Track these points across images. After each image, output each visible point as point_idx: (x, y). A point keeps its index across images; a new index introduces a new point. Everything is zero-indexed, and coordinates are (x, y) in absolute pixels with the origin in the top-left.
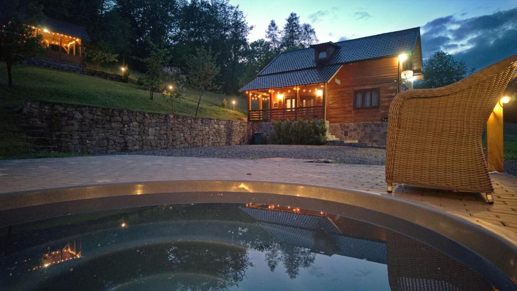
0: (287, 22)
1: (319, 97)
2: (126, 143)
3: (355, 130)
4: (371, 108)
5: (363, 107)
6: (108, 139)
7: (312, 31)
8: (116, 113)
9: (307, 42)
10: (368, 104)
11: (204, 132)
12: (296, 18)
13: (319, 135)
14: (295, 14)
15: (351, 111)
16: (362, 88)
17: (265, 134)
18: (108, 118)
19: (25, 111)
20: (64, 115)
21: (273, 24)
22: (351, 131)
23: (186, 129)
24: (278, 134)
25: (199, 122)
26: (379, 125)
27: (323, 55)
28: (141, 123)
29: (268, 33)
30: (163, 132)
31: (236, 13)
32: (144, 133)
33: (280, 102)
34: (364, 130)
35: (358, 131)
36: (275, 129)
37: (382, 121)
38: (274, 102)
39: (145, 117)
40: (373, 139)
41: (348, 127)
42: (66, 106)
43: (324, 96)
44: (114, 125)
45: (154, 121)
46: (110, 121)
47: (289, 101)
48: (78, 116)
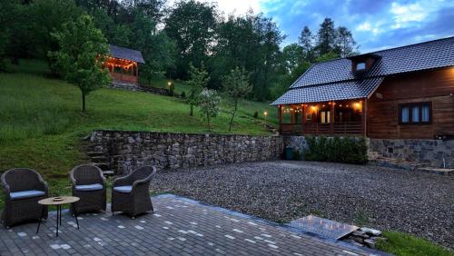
0: (320, 28)
1: (358, 110)
2: (168, 161)
3: (401, 147)
4: (421, 123)
5: (411, 122)
6: (154, 159)
7: (349, 34)
8: (162, 136)
9: (342, 45)
10: (416, 119)
11: (236, 149)
12: (331, 23)
13: (358, 153)
14: (330, 19)
15: (395, 126)
16: (409, 101)
17: (297, 148)
18: (155, 141)
19: (92, 139)
20: (122, 141)
21: (306, 30)
22: (397, 148)
23: (220, 147)
24: (312, 150)
25: (232, 139)
26: (431, 144)
27: (361, 66)
28: (181, 143)
29: (301, 39)
30: (199, 150)
31: (269, 25)
32: (185, 152)
33: (314, 114)
34: (413, 148)
35: (405, 148)
36: (308, 143)
37: (435, 138)
38: (307, 114)
39: (185, 138)
40: (425, 159)
41: (393, 144)
42: (122, 133)
43: (363, 108)
44: (159, 146)
45: (192, 141)
46: (156, 144)
47: (323, 114)
48: (131, 140)
